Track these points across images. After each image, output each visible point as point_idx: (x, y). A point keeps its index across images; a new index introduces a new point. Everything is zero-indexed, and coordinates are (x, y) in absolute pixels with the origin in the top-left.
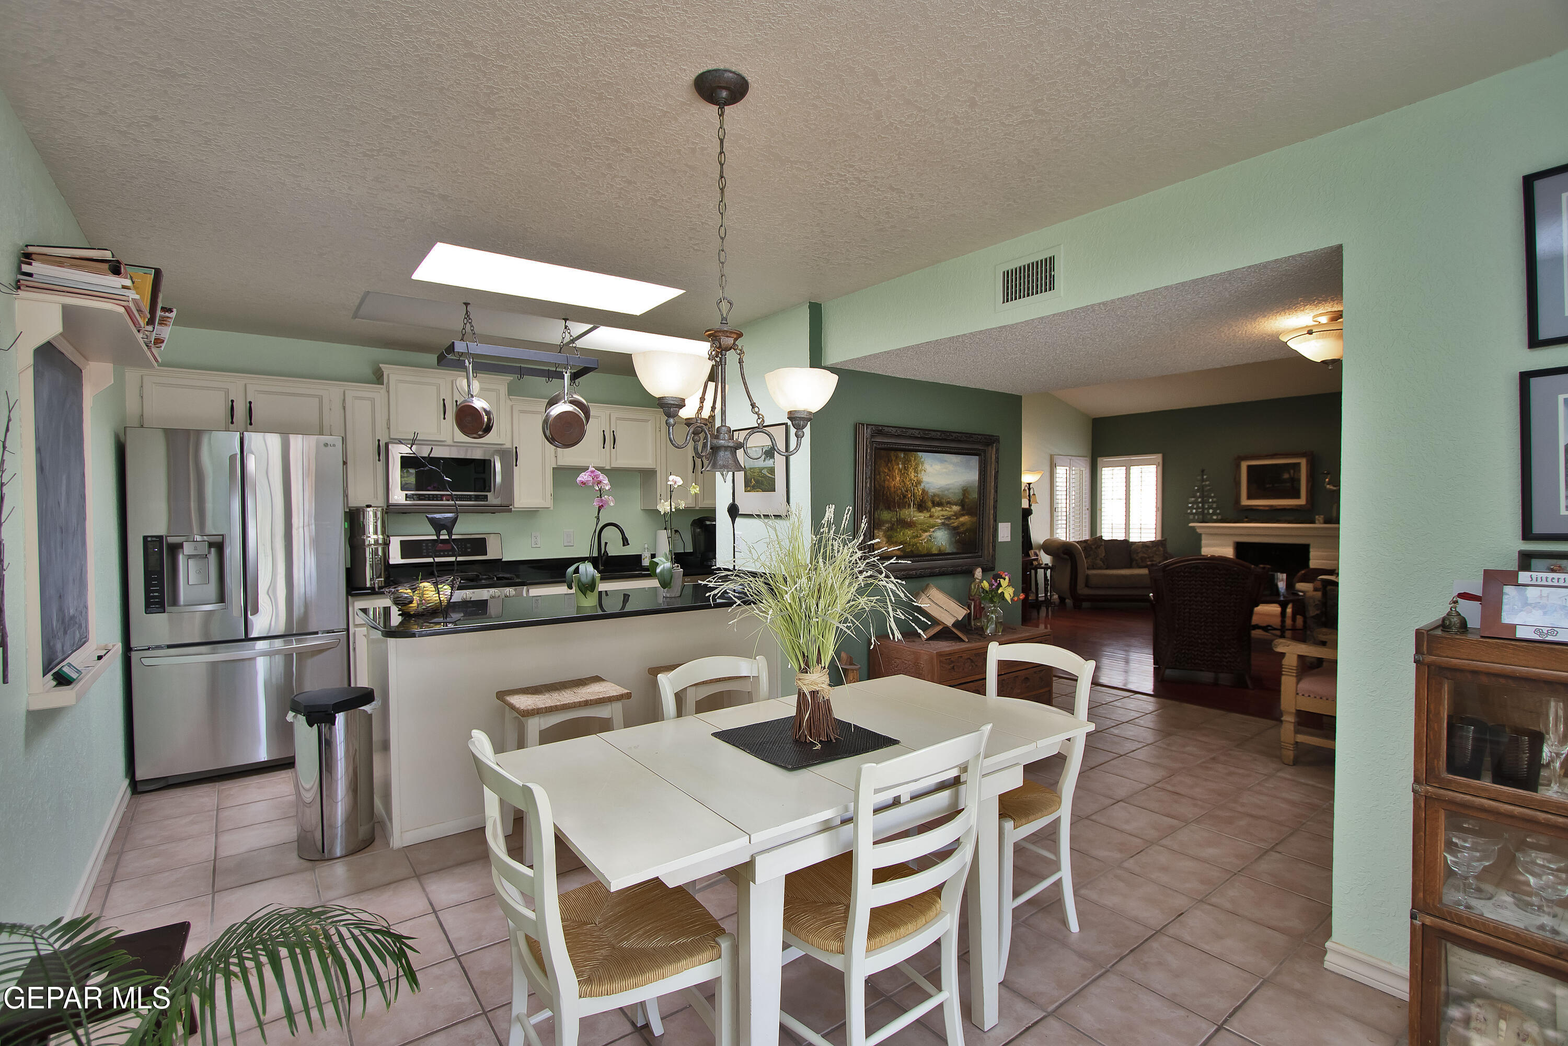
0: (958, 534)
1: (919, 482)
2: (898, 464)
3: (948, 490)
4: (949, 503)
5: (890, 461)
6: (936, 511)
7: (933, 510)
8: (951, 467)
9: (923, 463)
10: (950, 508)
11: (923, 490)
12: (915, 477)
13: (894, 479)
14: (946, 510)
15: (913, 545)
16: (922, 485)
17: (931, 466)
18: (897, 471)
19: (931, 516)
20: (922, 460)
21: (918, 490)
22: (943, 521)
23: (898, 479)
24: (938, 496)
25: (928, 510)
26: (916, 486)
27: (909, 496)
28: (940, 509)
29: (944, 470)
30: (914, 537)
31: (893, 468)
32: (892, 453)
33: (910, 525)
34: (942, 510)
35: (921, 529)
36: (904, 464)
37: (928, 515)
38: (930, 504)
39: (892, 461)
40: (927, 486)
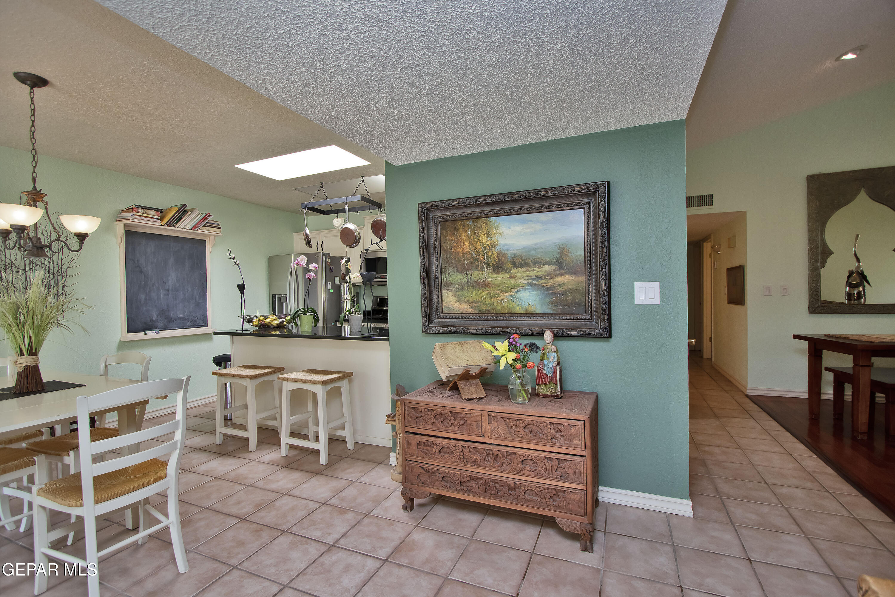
0: (553, 294)
1: (494, 245)
2: (466, 231)
3: (535, 249)
4: (538, 263)
5: (456, 229)
6: (520, 272)
7: (514, 271)
8: (538, 227)
9: (497, 227)
10: (540, 267)
11: (500, 253)
12: (488, 241)
13: (462, 244)
14: (534, 270)
15: (490, 305)
16: (498, 248)
17: (509, 228)
18: (465, 238)
19: (511, 277)
20: (497, 224)
21: (492, 253)
22: (529, 281)
23: (467, 244)
24: (521, 257)
25: (508, 271)
26: (490, 249)
27: (482, 259)
28: (524, 269)
29: (528, 231)
30: (490, 297)
31: (460, 236)
32: (459, 223)
33: (485, 285)
34: (528, 271)
35: (499, 290)
36: (473, 230)
37: (508, 275)
38: (509, 265)
39: (458, 230)
40: (504, 249)
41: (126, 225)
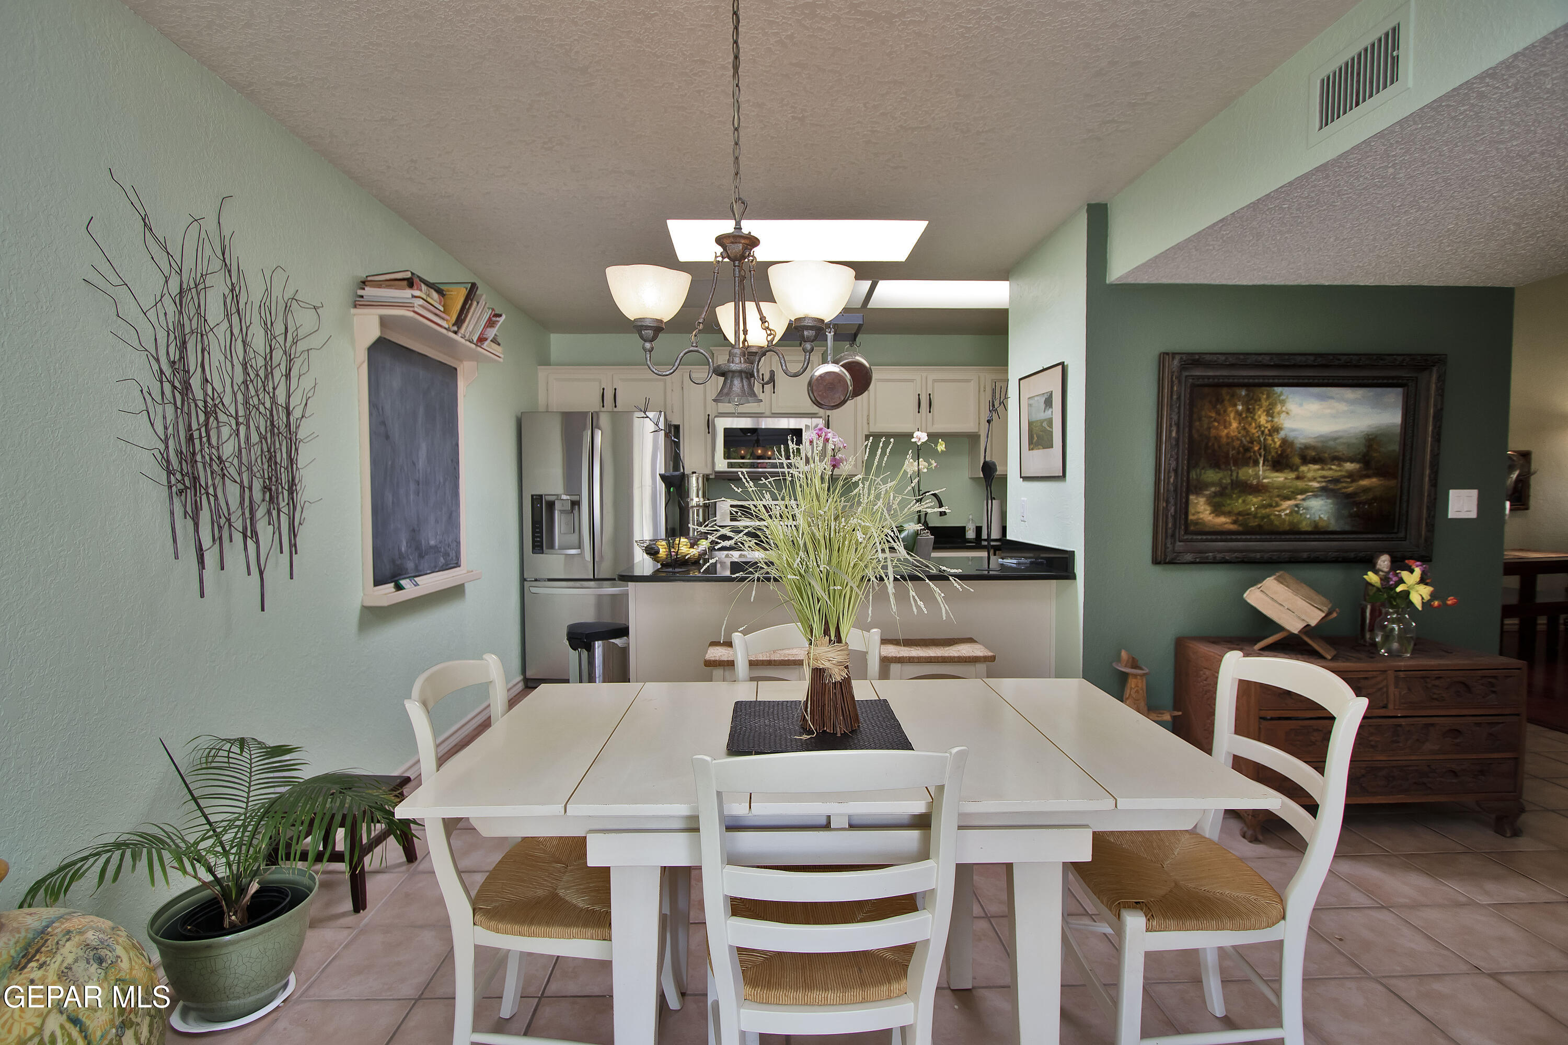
0: (1357, 504)
1: (1276, 430)
2: (1235, 405)
3: (1335, 439)
4: (1338, 459)
5: (1219, 400)
6: (1311, 470)
7: (1304, 469)
8: (1343, 407)
9: (1283, 402)
10: (1339, 465)
11: (1285, 441)
12: (1267, 422)
13: (1227, 425)
14: (1330, 469)
15: (1263, 518)
16: (1282, 434)
17: (1301, 405)
18: (1232, 415)
19: (1298, 478)
20: (1282, 398)
21: (1273, 440)
22: (1324, 484)
23: (1235, 425)
24: (1314, 448)
25: (1293, 468)
26: (1270, 435)
27: (1256, 448)
28: (1317, 467)
29: (1328, 411)
30: (1265, 507)
31: (1225, 411)
32: (1224, 391)
33: (1258, 489)
34: (1323, 469)
35: (1278, 496)
36: (1246, 404)
37: (1292, 475)
38: (1297, 460)
39: (1223, 401)
40: (1291, 435)
41: (384, 322)
